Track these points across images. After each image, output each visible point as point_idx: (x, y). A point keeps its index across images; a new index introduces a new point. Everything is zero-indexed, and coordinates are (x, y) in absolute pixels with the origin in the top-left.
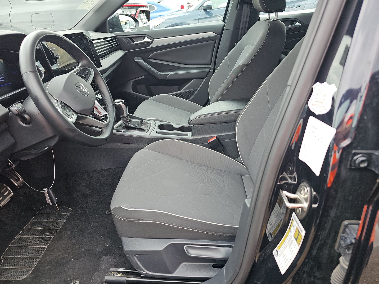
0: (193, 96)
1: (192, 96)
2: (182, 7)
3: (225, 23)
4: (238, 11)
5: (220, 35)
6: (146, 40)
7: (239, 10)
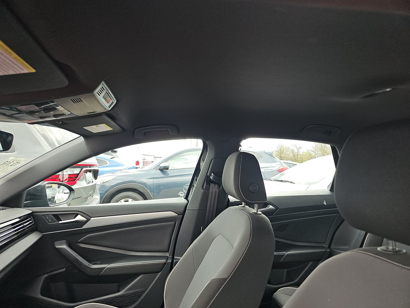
0: (140, 300)
1: (138, 299)
2: (138, 163)
3: (188, 202)
4: (203, 190)
5: (182, 215)
6: (79, 218)
7: (205, 190)
